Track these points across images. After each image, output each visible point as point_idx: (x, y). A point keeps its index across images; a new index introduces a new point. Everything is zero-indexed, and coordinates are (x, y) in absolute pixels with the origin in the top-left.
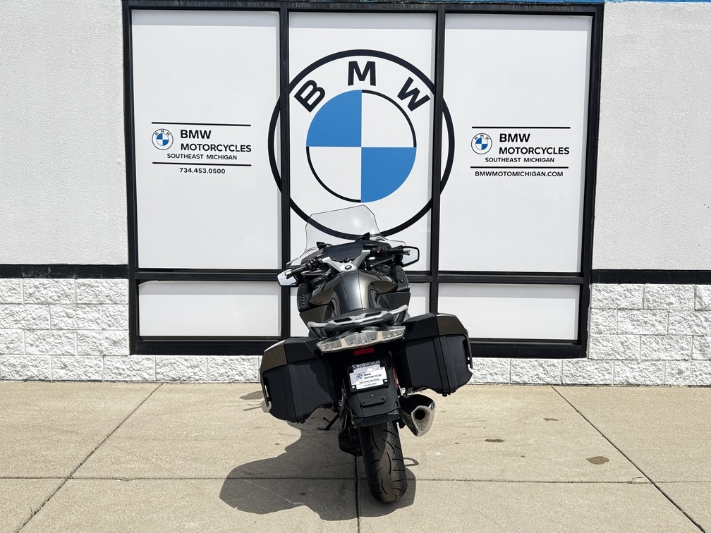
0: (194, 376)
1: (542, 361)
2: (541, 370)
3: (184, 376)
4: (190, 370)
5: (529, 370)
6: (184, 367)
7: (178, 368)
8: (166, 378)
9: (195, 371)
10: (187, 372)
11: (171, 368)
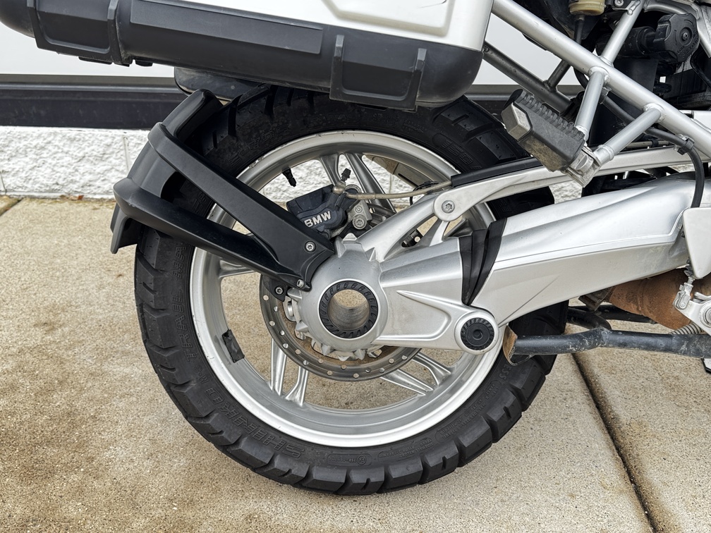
0: (98, 183)
3: (73, 182)
4: (85, 167)
6: (67, 159)
7: (54, 162)
8: (29, 186)
9: (98, 170)
10: (77, 170)
11: (36, 160)
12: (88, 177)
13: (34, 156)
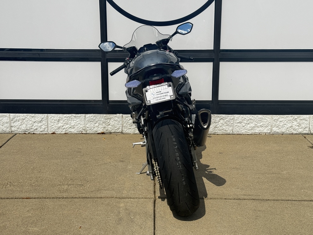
0: (39, 129)
1: (296, 116)
2: (295, 123)
3: (32, 129)
4: (36, 124)
5: (287, 123)
6: (31, 122)
7: (27, 123)
8: (19, 130)
9: (39, 125)
10: (33, 125)
11: (22, 123)
12: (36, 127)
13: (21, 122)
